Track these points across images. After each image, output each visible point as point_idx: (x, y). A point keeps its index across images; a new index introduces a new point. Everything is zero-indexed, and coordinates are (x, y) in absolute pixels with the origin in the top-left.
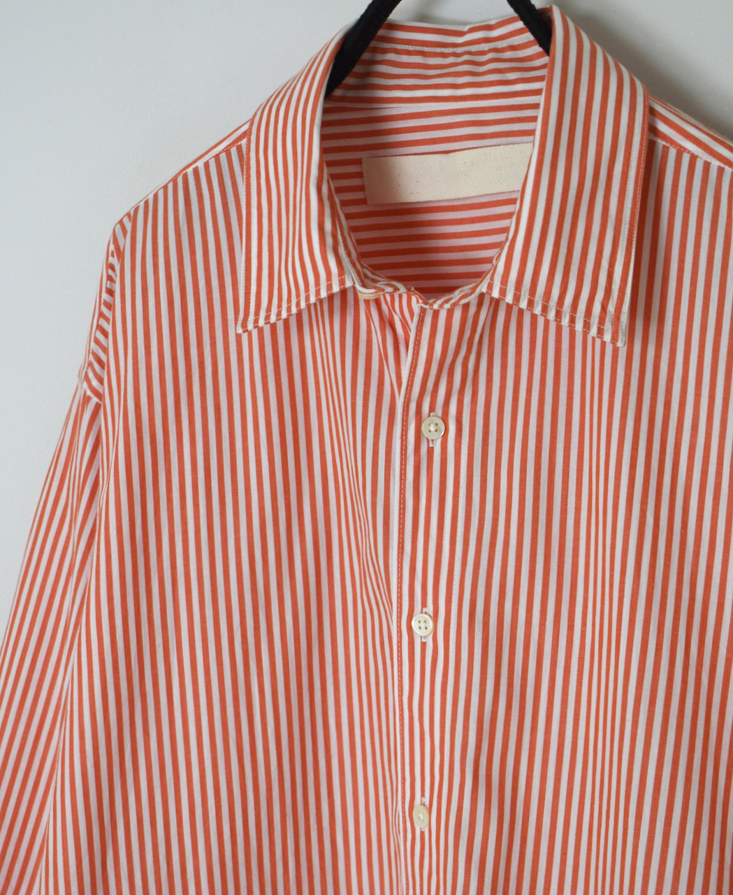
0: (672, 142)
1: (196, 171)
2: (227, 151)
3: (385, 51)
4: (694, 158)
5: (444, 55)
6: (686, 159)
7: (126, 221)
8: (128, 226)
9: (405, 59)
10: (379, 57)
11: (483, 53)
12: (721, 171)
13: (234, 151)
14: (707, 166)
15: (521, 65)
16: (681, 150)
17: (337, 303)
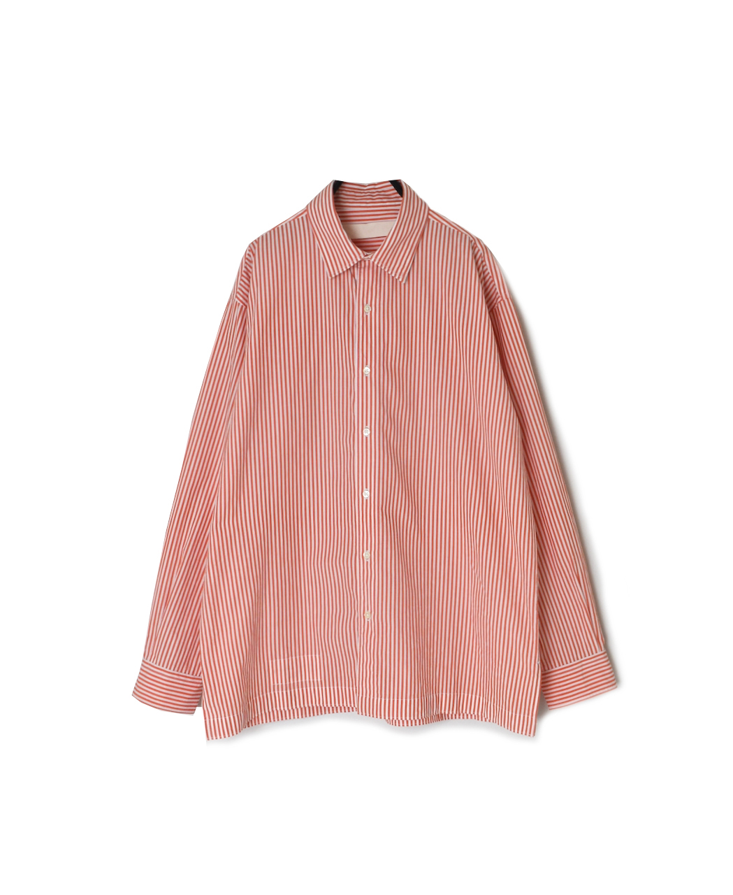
0: (439, 221)
1: (282, 226)
2: (294, 220)
3: (342, 190)
4: (446, 226)
5: (362, 193)
6: (443, 227)
7: (254, 243)
8: (256, 245)
9: (348, 193)
10: (340, 192)
11: (374, 193)
12: (454, 230)
13: (296, 220)
14: (450, 229)
15: (388, 197)
16: (442, 224)
17: (338, 278)
